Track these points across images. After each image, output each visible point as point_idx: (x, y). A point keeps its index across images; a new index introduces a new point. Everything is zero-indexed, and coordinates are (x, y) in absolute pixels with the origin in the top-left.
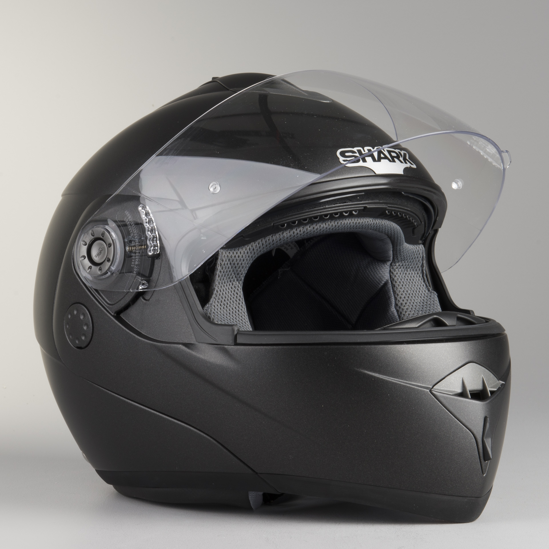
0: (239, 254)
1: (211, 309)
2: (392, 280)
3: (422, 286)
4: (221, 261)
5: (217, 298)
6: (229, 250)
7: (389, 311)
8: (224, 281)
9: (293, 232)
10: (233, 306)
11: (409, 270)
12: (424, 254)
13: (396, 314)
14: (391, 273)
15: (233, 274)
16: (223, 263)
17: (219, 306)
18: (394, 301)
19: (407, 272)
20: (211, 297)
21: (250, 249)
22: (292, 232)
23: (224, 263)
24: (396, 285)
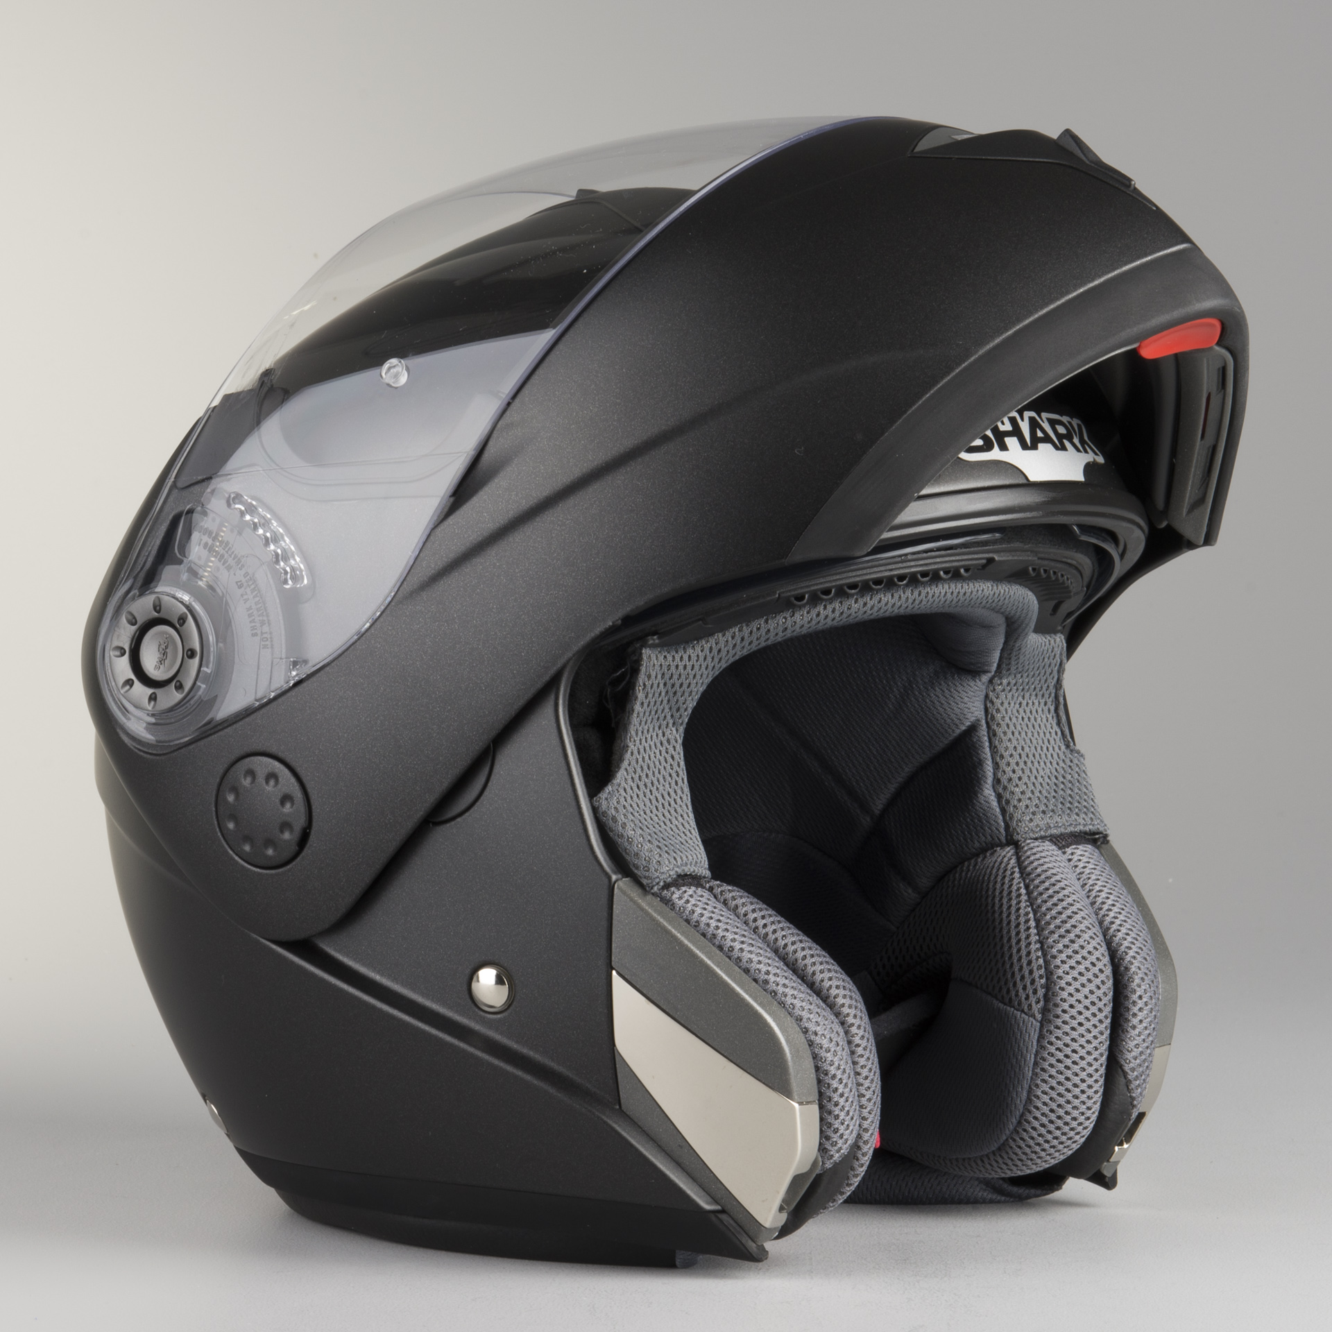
0: (687, 661)
1: (618, 798)
2: (989, 720)
3: (1053, 734)
4: (646, 679)
5: (631, 770)
6: (664, 650)
7: (979, 795)
8: (646, 727)
9: (816, 612)
10: (664, 790)
11: (1027, 695)
12: (1063, 657)
13: (995, 804)
14: (988, 702)
15: (667, 710)
16: (648, 684)
17: (634, 791)
18: (992, 771)
19: (1023, 699)
20: (619, 768)
21: (711, 649)
22: (814, 613)
23: (651, 683)
24: (998, 734)
